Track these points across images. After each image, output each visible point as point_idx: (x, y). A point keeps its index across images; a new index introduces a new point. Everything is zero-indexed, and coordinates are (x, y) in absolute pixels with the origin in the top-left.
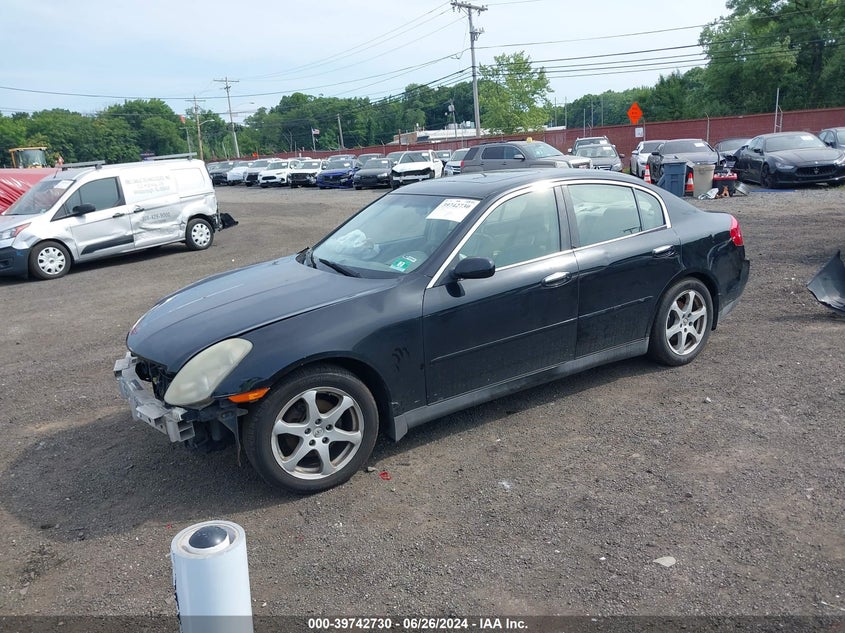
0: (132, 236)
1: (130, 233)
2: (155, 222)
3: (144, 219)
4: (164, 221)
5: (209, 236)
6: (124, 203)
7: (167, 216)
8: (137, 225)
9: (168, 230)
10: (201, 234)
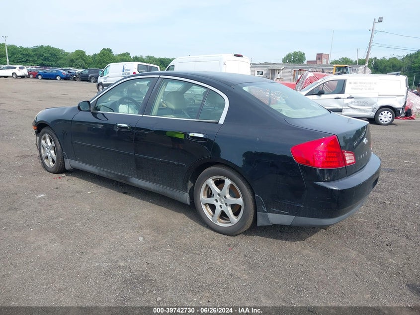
0: (342, 109)
1: (341, 108)
2: (358, 105)
3: (351, 103)
4: (364, 106)
5: (391, 119)
6: (344, 93)
7: (366, 104)
8: (347, 105)
9: (364, 111)
10: (386, 117)
